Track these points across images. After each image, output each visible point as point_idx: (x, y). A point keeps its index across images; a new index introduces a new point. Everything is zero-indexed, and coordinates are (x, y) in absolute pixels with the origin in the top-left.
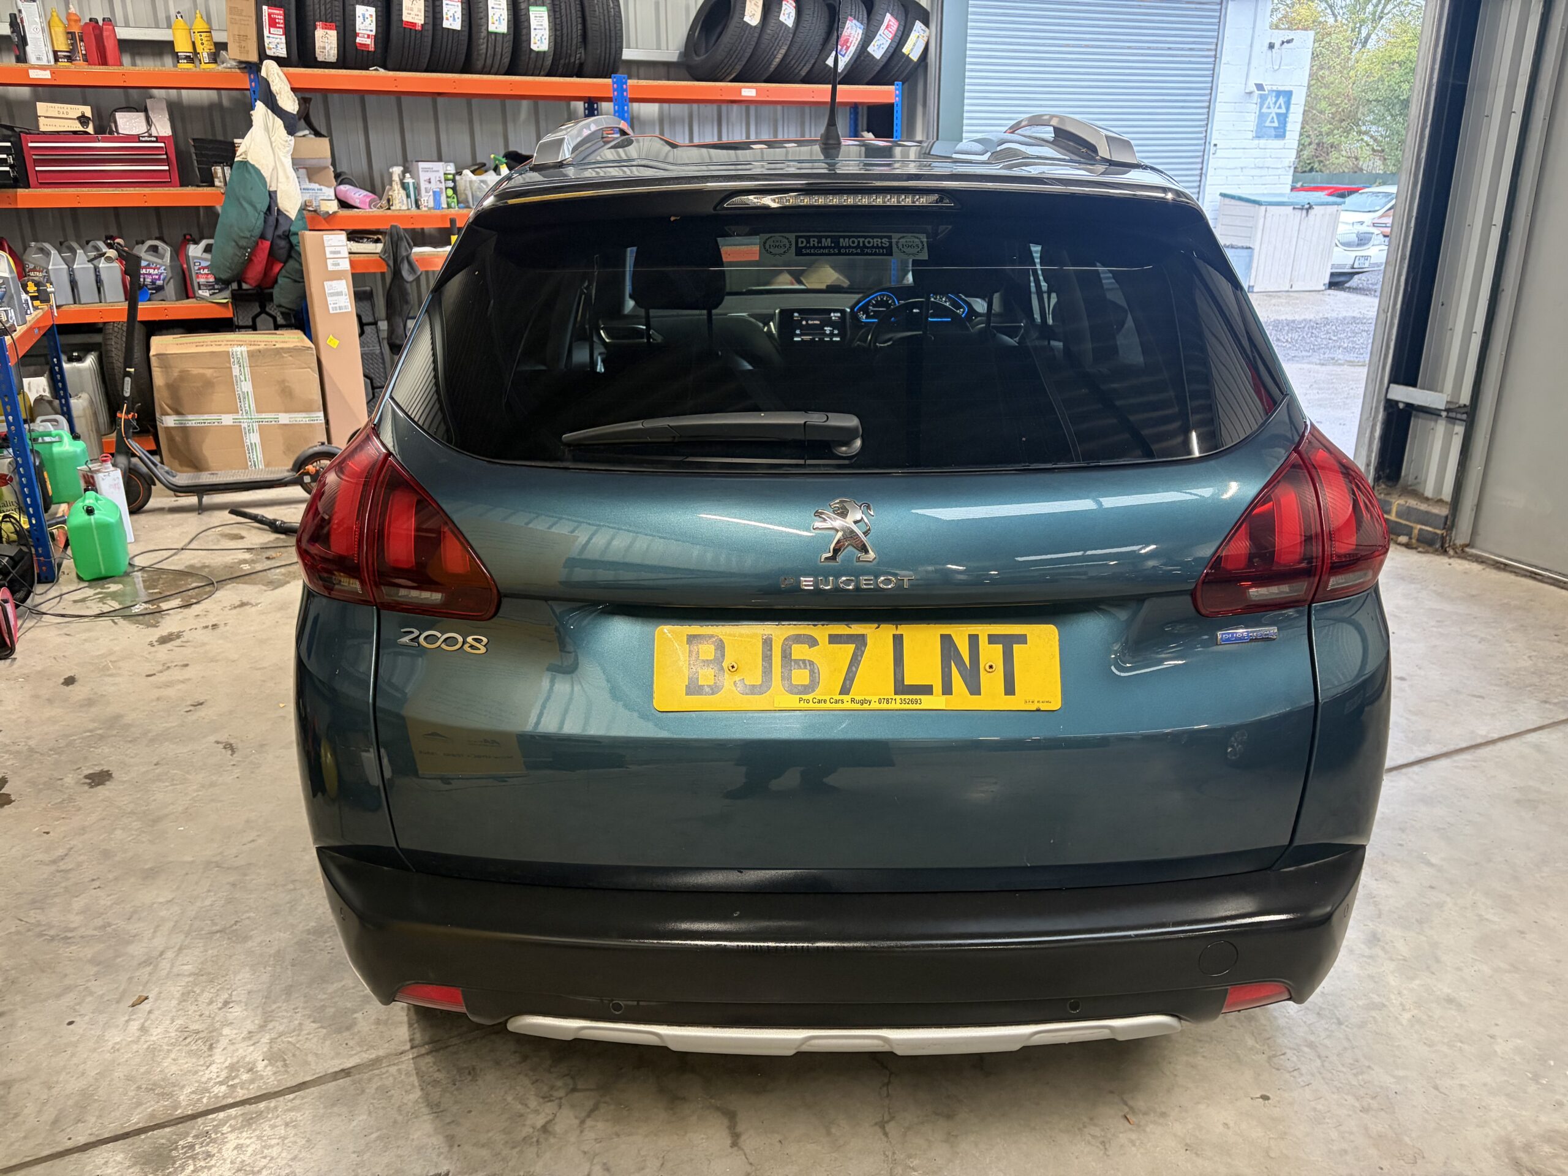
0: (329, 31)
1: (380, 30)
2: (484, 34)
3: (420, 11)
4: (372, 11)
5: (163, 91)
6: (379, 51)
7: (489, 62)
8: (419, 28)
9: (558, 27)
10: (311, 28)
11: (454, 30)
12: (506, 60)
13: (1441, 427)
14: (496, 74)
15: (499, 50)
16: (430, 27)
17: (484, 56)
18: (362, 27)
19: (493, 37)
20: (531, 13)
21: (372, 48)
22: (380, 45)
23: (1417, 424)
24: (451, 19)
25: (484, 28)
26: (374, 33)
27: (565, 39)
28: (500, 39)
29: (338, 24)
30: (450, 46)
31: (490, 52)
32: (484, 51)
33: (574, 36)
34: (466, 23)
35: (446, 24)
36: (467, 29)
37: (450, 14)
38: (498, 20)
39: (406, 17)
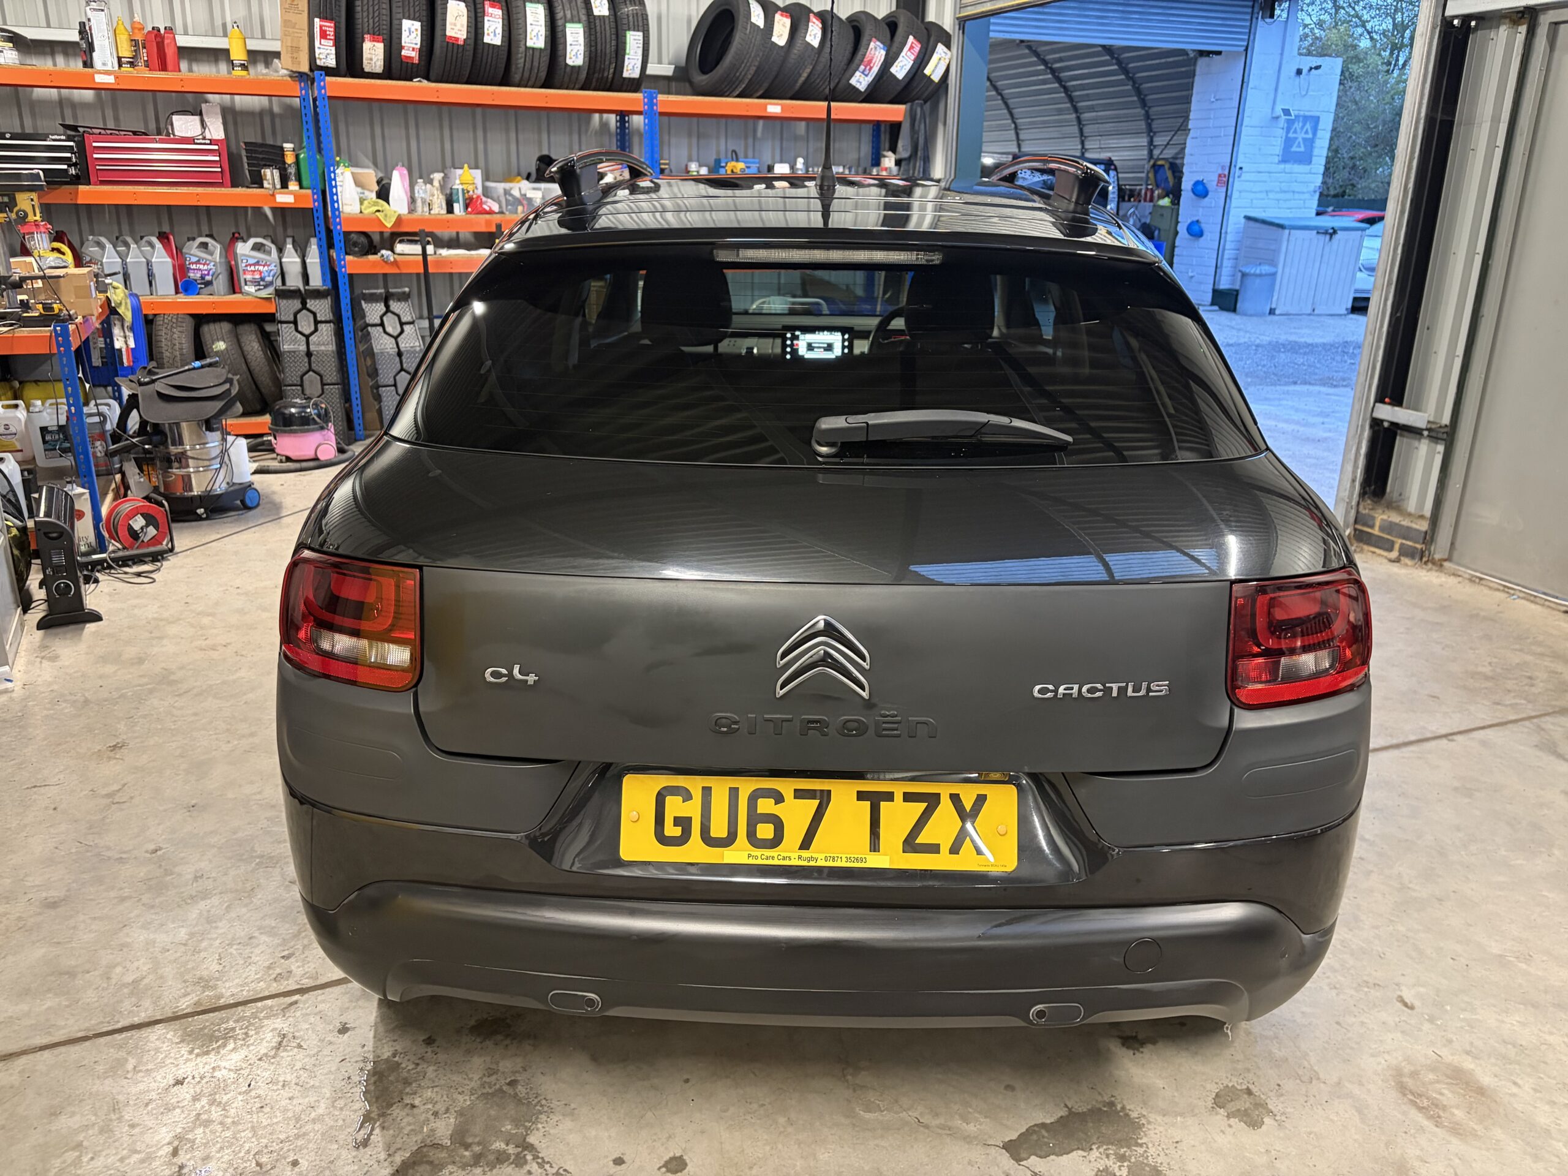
0: (376, 44)
1: (424, 44)
2: (522, 49)
3: (462, 26)
4: (417, 25)
5: (217, 96)
6: (423, 63)
7: (526, 74)
8: (461, 43)
9: (593, 44)
10: (360, 40)
11: (494, 45)
12: (543, 75)
13: (1423, 447)
14: (533, 87)
15: (536, 64)
16: (472, 42)
17: (521, 70)
18: (408, 40)
19: (531, 52)
20: (567, 30)
21: (416, 61)
22: (423, 58)
23: (1401, 443)
24: (492, 35)
25: (522, 43)
26: (418, 46)
27: (599, 54)
28: (537, 54)
29: (385, 37)
30: (489, 60)
31: (528, 65)
32: (522, 65)
33: (608, 51)
34: (506, 39)
35: (487, 39)
36: (506, 44)
37: (491, 29)
38: (536, 36)
39: (450, 32)
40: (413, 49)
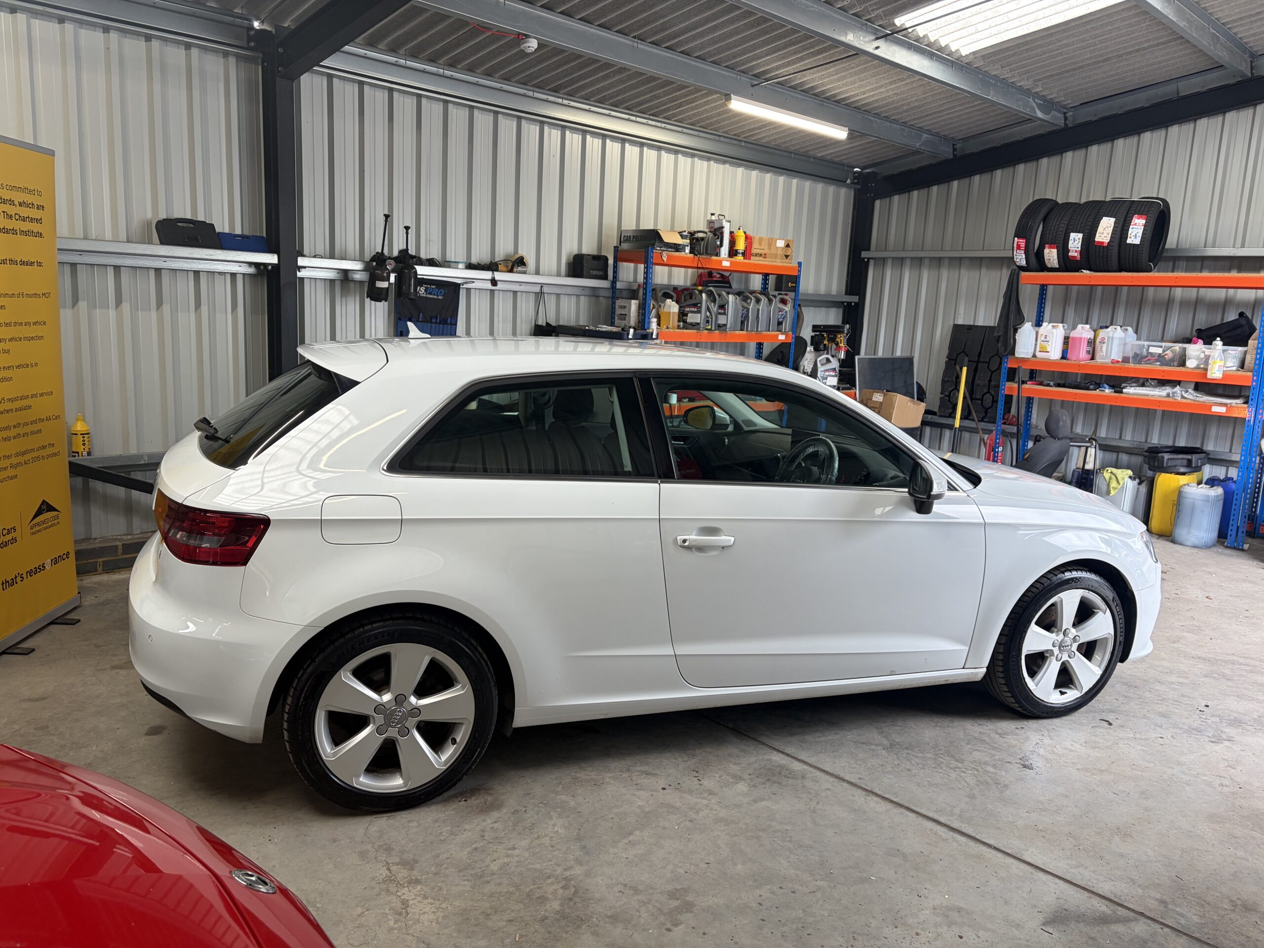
0: (1052, 250)
1: (1084, 247)
3: (1108, 234)
4: (1080, 236)
6: (1085, 260)
8: (1105, 245)
10: (1043, 249)
11: (1135, 244)
16: (1116, 244)
18: (1072, 246)
21: (1078, 258)
22: (1084, 256)
24: (1133, 238)
26: (1079, 249)
29: (1058, 245)
35: (1129, 241)
36: (1145, 243)
37: (1133, 234)
39: (1098, 238)
40: (1076, 251)
